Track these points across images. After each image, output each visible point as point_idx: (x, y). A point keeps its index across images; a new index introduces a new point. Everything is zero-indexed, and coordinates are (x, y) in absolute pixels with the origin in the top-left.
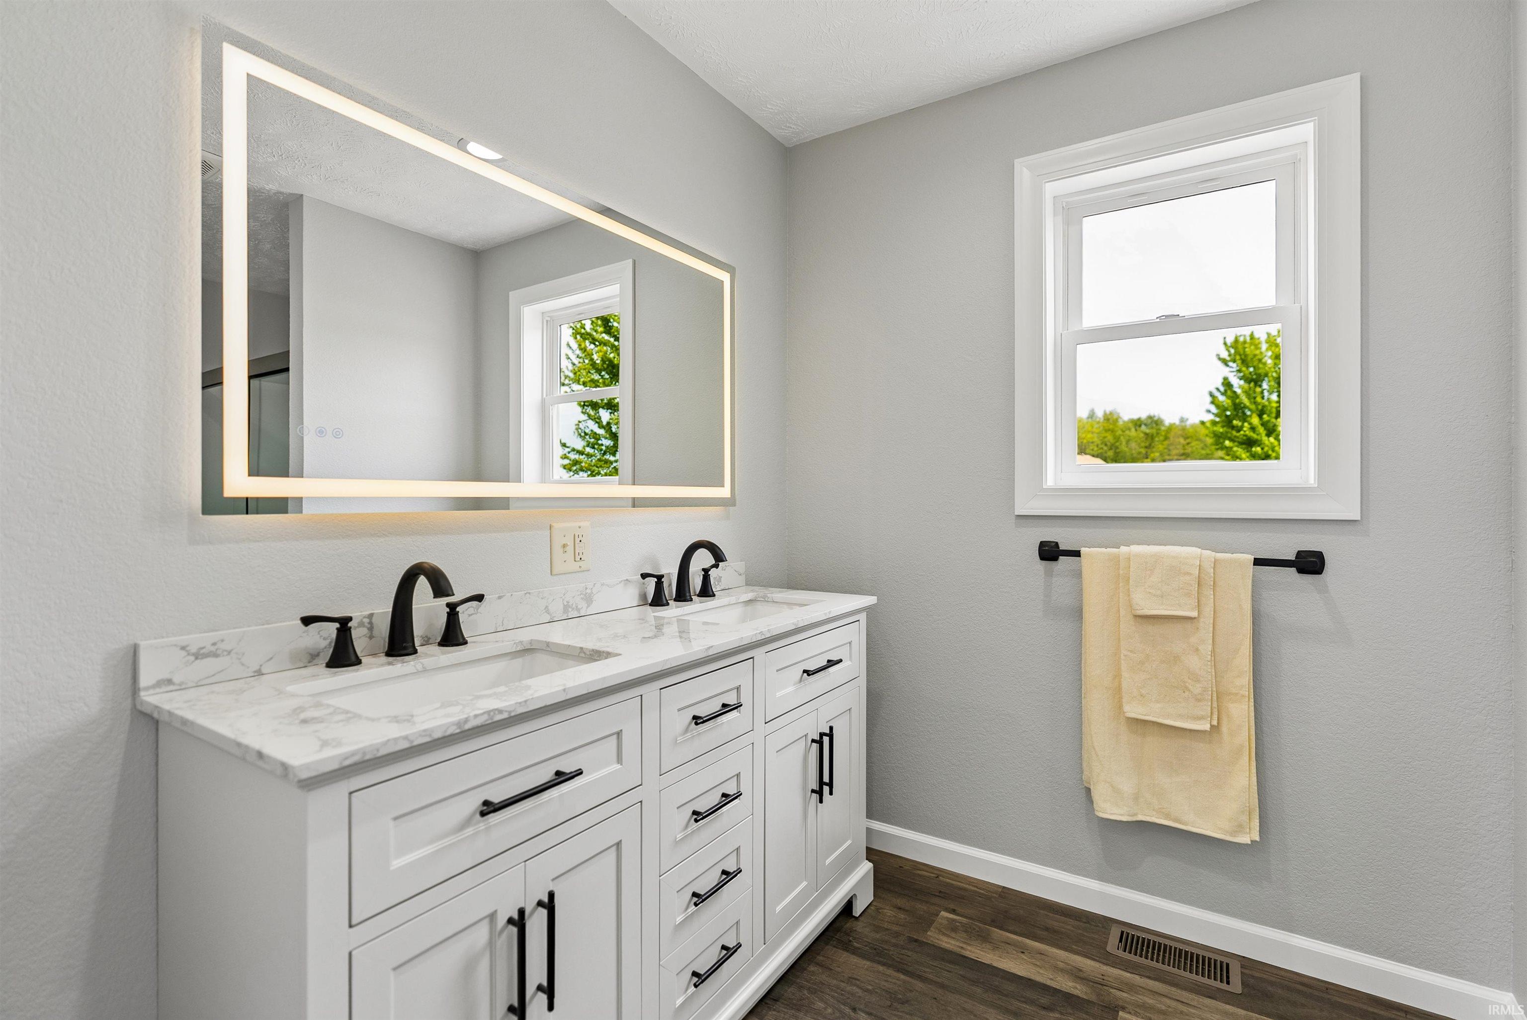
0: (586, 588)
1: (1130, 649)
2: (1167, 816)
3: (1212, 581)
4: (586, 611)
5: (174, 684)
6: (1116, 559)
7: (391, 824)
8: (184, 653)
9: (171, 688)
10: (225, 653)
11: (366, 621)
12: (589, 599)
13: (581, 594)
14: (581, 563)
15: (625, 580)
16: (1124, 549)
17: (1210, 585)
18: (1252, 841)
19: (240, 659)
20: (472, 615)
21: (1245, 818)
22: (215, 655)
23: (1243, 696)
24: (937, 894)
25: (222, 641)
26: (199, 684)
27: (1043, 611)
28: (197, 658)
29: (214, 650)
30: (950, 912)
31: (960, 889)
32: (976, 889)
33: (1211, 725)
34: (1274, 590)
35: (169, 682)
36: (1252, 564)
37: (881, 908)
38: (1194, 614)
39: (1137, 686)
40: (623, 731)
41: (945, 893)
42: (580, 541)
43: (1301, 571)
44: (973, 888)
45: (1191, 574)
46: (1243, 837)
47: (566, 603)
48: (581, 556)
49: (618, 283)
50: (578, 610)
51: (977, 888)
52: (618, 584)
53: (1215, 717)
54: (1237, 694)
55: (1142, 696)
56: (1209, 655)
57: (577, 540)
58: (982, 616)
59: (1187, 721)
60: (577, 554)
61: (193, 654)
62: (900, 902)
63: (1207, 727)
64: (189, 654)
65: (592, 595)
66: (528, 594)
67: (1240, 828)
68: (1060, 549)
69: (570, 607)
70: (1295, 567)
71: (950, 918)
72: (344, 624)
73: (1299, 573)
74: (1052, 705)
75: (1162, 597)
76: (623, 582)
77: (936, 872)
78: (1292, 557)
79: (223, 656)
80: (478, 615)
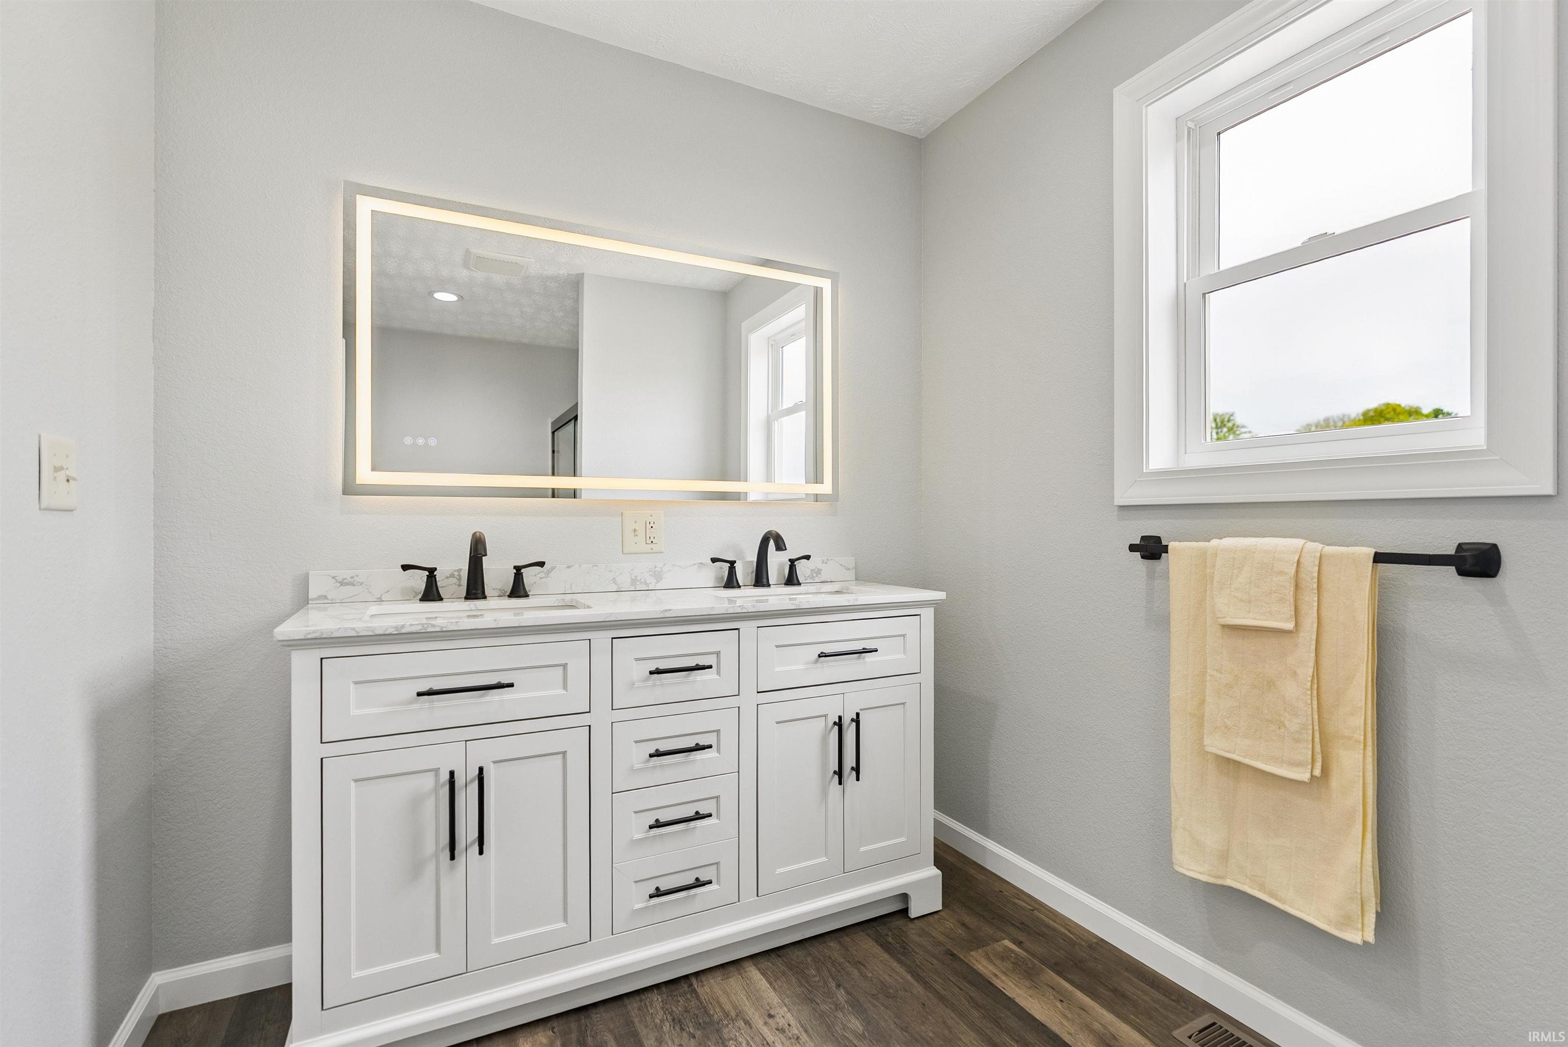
0: (656, 567)
1: (1216, 668)
2: (1262, 888)
3: (1315, 582)
4: (655, 586)
5: (328, 599)
6: (1203, 554)
7: (352, 686)
8: (334, 581)
9: (327, 601)
10: (359, 584)
11: (456, 573)
12: (658, 576)
13: (650, 571)
14: (652, 546)
15: (698, 564)
16: (1215, 542)
17: (1313, 589)
18: (1364, 942)
19: (368, 589)
20: (543, 578)
21: (1355, 908)
22: (353, 585)
23: (1357, 741)
24: (1018, 925)
25: (357, 576)
26: (343, 601)
27: (1146, 619)
28: (341, 585)
29: (352, 581)
30: (1014, 943)
31: (1048, 926)
32: (1066, 932)
33: (1311, 774)
34: (1425, 599)
35: (325, 597)
36: (1372, 560)
37: (945, 919)
38: (1290, 626)
39: (1222, 714)
40: (568, 664)
41: (1028, 926)
42: (652, 527)
43: (1462, 573)
44: (1063, 930)
45: (1286, 573)
46: (1352, 933)
47: (634, 578)
48: (652, 539)
49: (803, 304)
50: (647, 584)
51: (1070, 932)
52: (690, 566)
53: (1318, 765)
54: (1350, 738)
55: (1226, 727)
56: (1309, 681)
57: (649, 526)
58: (1085, 623)
59: (1282, 766)
60: (648, 538)
61: (339, 582)
62: (967, 919)
63: (1305, 776)
64: (337, 582)
65: (662, 573)
66: (595, 567)
67: (1346, 921)
68: (1163, 544)
69: (638, 581)
70: (1453, 566)
71: (1008, 948)
72: (432, 571)
73: (1459, 574)
74: (1154, 733)
75: (1250, 602)
76: (696, 565)
77: (1032, 903)
78: (1451, 551)
79: (358, 585)
80: (548, 578)
